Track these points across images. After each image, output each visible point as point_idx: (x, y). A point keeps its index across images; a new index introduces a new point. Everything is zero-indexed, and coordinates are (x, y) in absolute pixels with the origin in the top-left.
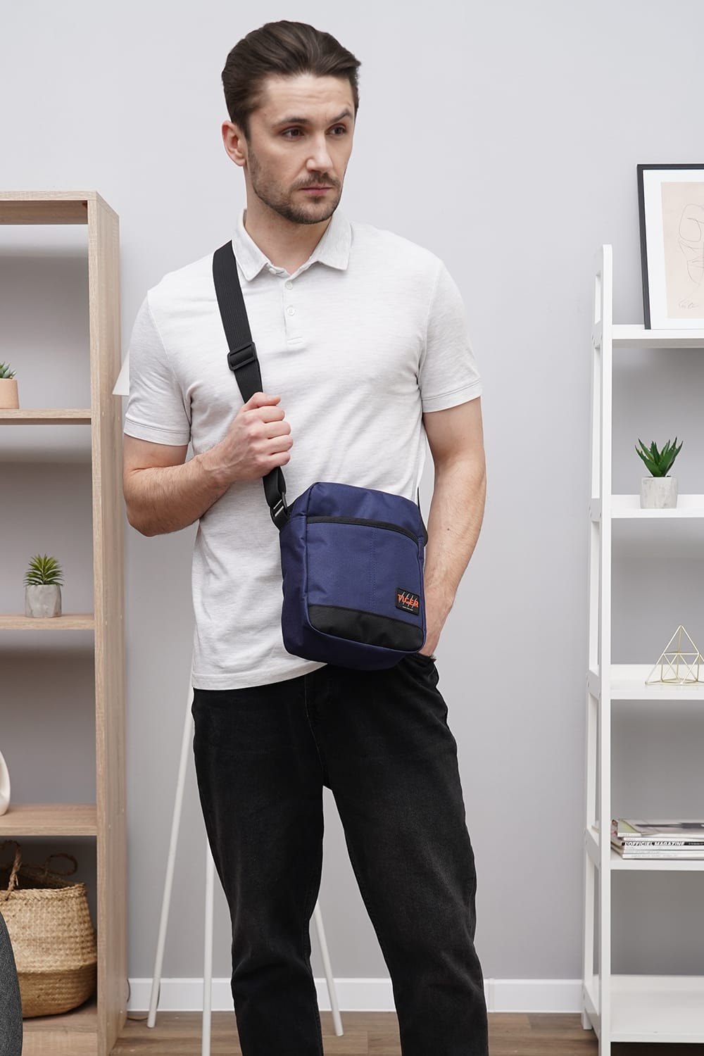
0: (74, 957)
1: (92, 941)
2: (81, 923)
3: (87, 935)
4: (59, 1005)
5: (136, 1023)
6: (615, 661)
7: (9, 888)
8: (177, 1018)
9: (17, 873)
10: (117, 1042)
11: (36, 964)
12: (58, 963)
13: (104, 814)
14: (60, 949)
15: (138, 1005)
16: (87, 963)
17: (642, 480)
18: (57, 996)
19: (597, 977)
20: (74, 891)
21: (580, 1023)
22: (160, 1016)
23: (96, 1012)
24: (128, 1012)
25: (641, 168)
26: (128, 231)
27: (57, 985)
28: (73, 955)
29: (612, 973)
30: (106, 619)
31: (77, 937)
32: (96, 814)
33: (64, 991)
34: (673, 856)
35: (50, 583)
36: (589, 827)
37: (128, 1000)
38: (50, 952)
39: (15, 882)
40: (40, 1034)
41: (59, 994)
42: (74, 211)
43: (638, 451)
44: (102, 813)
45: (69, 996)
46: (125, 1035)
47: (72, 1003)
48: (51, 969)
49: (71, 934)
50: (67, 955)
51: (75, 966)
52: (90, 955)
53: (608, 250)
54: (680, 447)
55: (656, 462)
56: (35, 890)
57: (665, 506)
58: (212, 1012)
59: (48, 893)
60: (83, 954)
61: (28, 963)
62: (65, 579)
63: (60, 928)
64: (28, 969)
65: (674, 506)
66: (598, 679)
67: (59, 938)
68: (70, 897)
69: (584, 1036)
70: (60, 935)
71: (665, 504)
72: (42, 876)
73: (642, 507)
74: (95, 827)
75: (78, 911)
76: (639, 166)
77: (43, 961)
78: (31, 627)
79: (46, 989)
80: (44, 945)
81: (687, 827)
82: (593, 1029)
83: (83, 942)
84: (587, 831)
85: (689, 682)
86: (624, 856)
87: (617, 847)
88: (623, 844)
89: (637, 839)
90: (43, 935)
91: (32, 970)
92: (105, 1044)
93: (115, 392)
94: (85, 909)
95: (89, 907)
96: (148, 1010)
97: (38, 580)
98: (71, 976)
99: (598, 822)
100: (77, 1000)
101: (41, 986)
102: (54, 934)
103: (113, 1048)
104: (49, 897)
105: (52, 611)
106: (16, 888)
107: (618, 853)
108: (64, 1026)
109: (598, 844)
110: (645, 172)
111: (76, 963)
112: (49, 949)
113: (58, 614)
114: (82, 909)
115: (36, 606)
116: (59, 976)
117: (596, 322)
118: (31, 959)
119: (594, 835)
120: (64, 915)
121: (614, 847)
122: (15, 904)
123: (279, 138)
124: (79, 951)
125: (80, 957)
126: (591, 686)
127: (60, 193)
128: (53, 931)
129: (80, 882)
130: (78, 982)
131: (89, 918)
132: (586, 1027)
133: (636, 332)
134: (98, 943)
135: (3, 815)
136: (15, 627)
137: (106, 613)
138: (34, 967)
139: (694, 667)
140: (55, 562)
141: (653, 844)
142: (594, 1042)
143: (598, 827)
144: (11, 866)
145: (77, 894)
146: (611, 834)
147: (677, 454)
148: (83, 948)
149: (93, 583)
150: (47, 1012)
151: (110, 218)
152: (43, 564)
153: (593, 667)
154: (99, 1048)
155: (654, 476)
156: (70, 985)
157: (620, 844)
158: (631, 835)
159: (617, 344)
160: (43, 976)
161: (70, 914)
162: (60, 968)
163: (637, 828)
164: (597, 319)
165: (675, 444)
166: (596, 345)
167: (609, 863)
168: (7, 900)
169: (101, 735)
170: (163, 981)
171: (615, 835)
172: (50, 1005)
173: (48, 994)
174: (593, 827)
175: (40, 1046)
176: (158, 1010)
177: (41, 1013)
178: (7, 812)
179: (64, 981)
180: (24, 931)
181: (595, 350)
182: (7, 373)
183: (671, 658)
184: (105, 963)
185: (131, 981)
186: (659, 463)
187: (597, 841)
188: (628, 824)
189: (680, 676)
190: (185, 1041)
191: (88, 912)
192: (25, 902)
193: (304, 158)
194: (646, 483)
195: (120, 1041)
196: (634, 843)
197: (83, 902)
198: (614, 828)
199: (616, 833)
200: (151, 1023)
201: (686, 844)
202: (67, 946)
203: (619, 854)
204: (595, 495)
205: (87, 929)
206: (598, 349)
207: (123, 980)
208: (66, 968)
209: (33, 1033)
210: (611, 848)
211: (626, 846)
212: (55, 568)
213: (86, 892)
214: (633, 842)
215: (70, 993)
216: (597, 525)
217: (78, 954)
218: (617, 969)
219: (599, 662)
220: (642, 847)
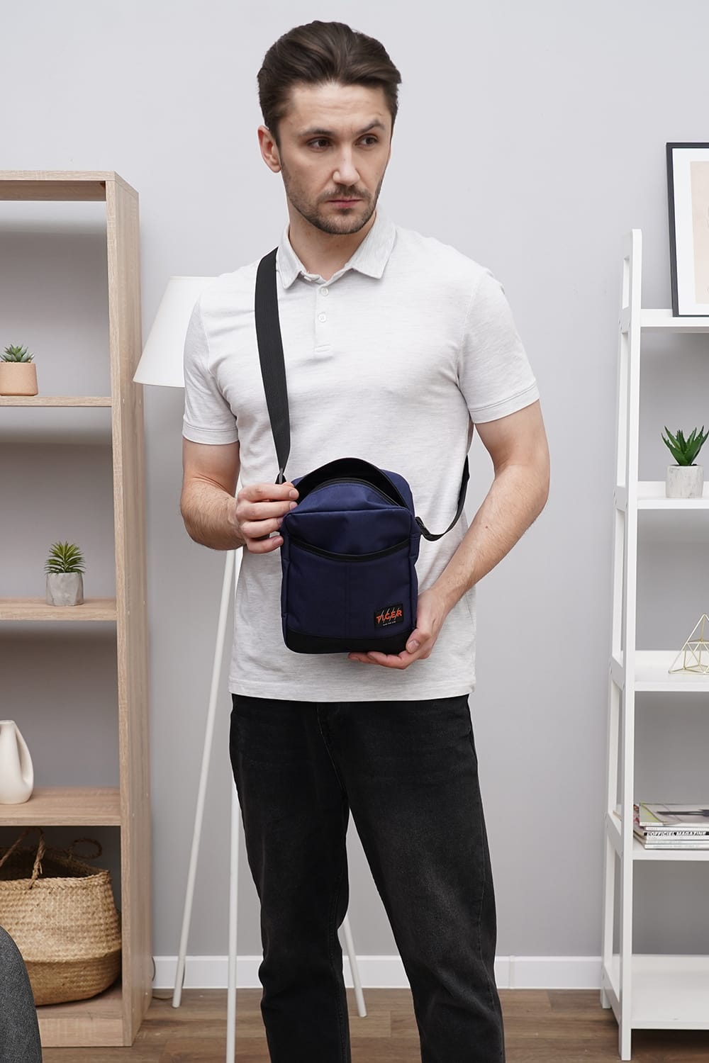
0: (99, 945)
1: (116, 927)
2: (105, 911)
3: (112, 923)
4: (84, 992)
5: (161, 1003)
6: (639, 647)
7: (33, 877)
8: (201, 996)
9: (41, 861)
10: (142, 1024)
11: (60, 953)
12: (83, 952)
13: (128, 804)
14: (85, 938)
15: (163, 983)
16: (112, 950)
17: (668, 468)
18: (82, 983)
19: (617, 957)
20: (98, 880)
21: (599, 1001)
22: (186, 994)
23: (121, 998)
24: (154, 990)
25: (670, 147)
26: (148, 209)
27: (82, 973)
28: (98, 943)
29: (633, 953)
30: (128, 609)
31: (101, 925)
32: (119, 805)
33: (89, 978)
34: (695, 847)
35: (72, 570)
36: (610, 812)
37: (153, 979)
38: (75, 940)
39: (39, 870)
40: (65, 1021)
41: (84, 981)
42: (95, 190)
43: (664, 440)
44: (126, 804)
45: (95, 983)
46: (150, 1016)
47: (96, 989)
48: (76, 957)
49: (96, 922)
50: (92, 943)
51: (100, 954)
52: (115, 942)
53: (637, 235)
54: (707, 435)
55: (682, 450)
56: (59, 878)
57: (691, 496)
58: (237, 990)
59: (72, 881)
60: (108, 941)
61: (52, 952)
62: (85, 566)
63: (85, 916)
64: (53, 958)
65: (699, 496)
66: (623, 670)
67: (83, 926)
68: (94, 885)
69: (603, 1017)
70: (84, 923)
71: (691, 494)
72: (67, 861)
73: (668, 496)
74: (119, 817)
75: (102, 898)
76: (668, 144)
77: (67, 950)
78: (52, 618)
79: (70, 977)
80: (68, 934)
82: (611, 1009)
83: (107, 929)
84: (607, 815)
86: (646, 846)
87: (640, 836)
88: (646, 834)
89: (658, 829)
90: (67, 924)
91: (57, 959)
92: (130, 1030)
93: (136, 379)
94: (110, 896)
95: (113, 894)
96: (173, 987)
97: (59, 567)
98: (95, 964)
100: (102, 986)
101: (65, 975)
102: (78, 923)
103: (139, 1031)
104: (74, 886)
105: (73, 599)
106: (40, 877)
107: (640, 842)
108: (89, 1013)
109: (620, 834)
110: (675, 151)
111: (100, 950)
112: (73, 938)
113: (80, 602)
114: (106, 897)
115: (58, 595)
116: (84, 965)
117: (623, 307)
118: (55, 948)
119: (616, 822)
120: (89, 904)
121: (636, 836)
122: (39, 893)
123: (306, 148)
124: (103, 939)
125: (104, 945)
126: (613, 675)
127: (77, 172)
128: (78, 920)
129: (104, 869)
130: (103, 969)
131: (113, 906)
132: (604, 1007)
133: (663, 318)
134: (123, 932)
135: (28, 801)
136: (36, 618)
137: (128, 603)
138: (59, 956)
140: (77, 549)
141: (675, 834)
143: (619, 813)
144: (36, 850)
145: (101, 882)
146: (634, 821)
147: (702, 444)
148: (107, 935)
149: (115, 573)
150: (71, 999)
151: (129, 195)
152: (64, 550)
153: (617, 654)
154: (124, 1034)
155: (680, 465)
156: (95, 972)
157: (642, 834)
158: (653, 823)
159: (645, 331)
160: (68, 964)
161: (94, 903)
162: (84, 957)
163: (656, 815)
164: (625, 305)
165: (701, 433)
166: (624, 331)
168: (31, 888)
169: (124, 726)
170: (189, 958)
171: (636, 822)
172: (75, 992)
173: (73, 982)
174: (614, 813)
175: (66, 1033)
176: (184, 987)
177: (66, 1000)
178: (31, 798)
179: (88, 968)
180: (48, 920)
181: (622, 335)
182: (25, 356)
183: (694, 647)
184: (129, 952)
185: (156, 958)
186: (685, 452)
187: (619, 828)
188: (648, 810)
189: (702, 664)
190: (210, 1023)
191: (112, 899)
192: (49, 891)
193: (330, 170)
194: (672, 472)
195: (146, 1024)
196: (656, 833)
197: (108, 890)
198: (636, 817)
199: (638, 821)
200: (176, 1003)
201: (707, 834)
202: (92, 934)
203: (643, 844)
204: (621, 482)
205: (111, 916)
206: (626, 334)
207: (148, 958)
208: (90, 956)
209: (59, 1020)
210: (634, 837)
211: (648, 837)
212: (76, 554)
213: (110, 880)
214: (655, 831)
215: (94, 980)
216: (623, 514)
217: (102, 942)
218: (639, 949)
219: (623, 647)
220: (664, 837)
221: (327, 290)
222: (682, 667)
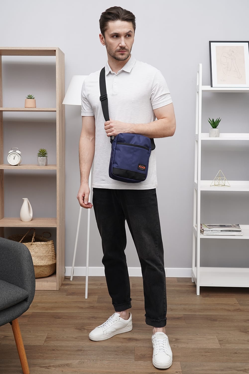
0: (50, 261)
2: (52, 252)
3: (54, 255)
4: (46, 274)
5: (67, 279)
6: (202, 179)
7: (32, 242)
8: (78, 278)
9: (34, 237)
10: (62, 285)
11: (39, 263)
12: (46, 263)
13: (59, 221)
14: (46, 259)
15: (68, 274)
16: (54, 263)
18: (45, 272)
19: (196, 267)
20: (50, 243)
21: (191, 280)
22: (74, 277)
23: (56, 277)
24: (65, 276)
25: (210, 42)
26: (67, 58)
27: (45, 269)
28: (50, 260)
29: (200, 266)
30: (60, 166)
31: (51, 255)
32: (56, 221)
33: (47, 270)
34: (218, 234)
35: (44, 156)
36: (194, 226)
37: (65, 273)
38: (43, 260)
39: (34, 240)
40: (40, 283)
41: (46, 271)
42: (52, 52)
43: (209, 121)
44: (58, 221)
45: (48, 272)
46: (63, 283)
47: (49, 274)
48: (44, 264)
49: (49, 255)
50: (48, 260)
51: (50, 264)
52: (55, 261)
53: (201, 65)
56: (39, 242)
57: (216, 137)
58: (89, 276)
59: (43, 243)
60: (52, 260)
61: (37, 262)
62: (48, 155)
63: (46, 253)
64: (37, 264)
65: (219, 136)
66: (197, 185)
67: (46, 256)
68: (49, 244)
69: (192, 284)
70: (46, 255)
71: (216, 136)
72: (42, 238)
73: (210, 137)
74: (56, 225)
75: (51, 248)
77: (41, 262)
78: (39, 169)
79: (42, 270)
80: (41, 258)
81: (221, 226)
82: (195, 282)
83: (52, 257)
84: (193, 227)
85: (222, 186)
86: (204, 234)
87: (202, 232)
88: (204, 231)
89: (207, 230)
90: (41, 255)
91: (38, 265)
92: (58, 286)
93: (63, 103)
94: (53, 248)
95: (54, 247)
96: (70, 276)
97: (41, 155)
98: (49, 266)
99: (197, 224)
100: (51, 273)
101: (40, 269)
102: (44, 255)
103: (61, 286)
104: (43, 244)
105: (45, 164)
106: (34, 242)
107: (202, 233)
108: (47, 281)
109: (196, 231)
110: (212, 43)
111: (50, 263)
112: (43, 259)
113: (46, 165)
114: (52, 248)
115: (40, 163)
116: (46, 266)
117: (197, 85)
118: (38, 262)
119: (196, 228)
120: (47, 249)
121: (201, 232)
122: (34, 246)
123: (112, 38)
124: (51, 259)
125: (51, 261)
126: (195, 186)
127: (48, 48)
128: (44, 254)
129: (52, 240)
130: (51, 268)
131: (54, 250)
132: (192, 282)
133: (208, 88)
134: (57, 257)
135: (31, 221)
136: (34, 169)
137: (60, 165)
138: (39, 264)
139: (224, 181)
140: (46, 150)
141: (212, 231)
142: (195, 286)
143: (196, 226)
144: (33, 235)
145: (51, 243)
146: (200, 228)
147: (219, 122)
148: (52, 259)
149: (56, 157)
150: (42, 276)
151: (62, 54)
152: (42, 150)
153: (196, 181)
154: (56, 286)
155: (213, 128)
156: (49, 269)
157: (203, 231)
158: (206, 228)
159: (203, 91)
160: (41, 266)
161: (49, 249)
162: (46, 264)
163: (207, 226)
164: (198, 84)
165: (219, 119)
167: (200, 236)
168: (31, 245)
169: (58, 199)
170: (75, 267)
172: (43, 274)
173: (43, 271)
174: (195, 226)
175: (40, 286)
176: (73, 276)
177: (41, 277)
178: (32, 220)
179: (47, 268)
180: (36, 254)
182: (33, 97)
183: (217, 179)
184: (58, 263)
185: (66, 267)
186: (215, 125)
187: (196, 230)
188: (205, 225)
189: (220, 184)
190: (81, 285)
191: (54, 248)
192: (36, 245)
193: (118, 43)
194: (211, 130)
195: (63, 285)
197: (53, 246)
198: (201, 226)
199: (202, 228)
200: (71, 279)
201: (221, 231)
202: (48, 258)
204: (197, 133)
205: (54, 253)
206: (198, 92)
207: (63, 267)
208: (48, 264)
209: (38, 282)
210: (200, 232)
211: (204, 232)
212: (46, 152)
213: (54, 243)
215: (48, 271)
216: (197, 141)
217: (51, 260)
218: (202, 265)
219: (197, 180)
220: (209, 232)
221: (116, 76)
222: (214, 185)
